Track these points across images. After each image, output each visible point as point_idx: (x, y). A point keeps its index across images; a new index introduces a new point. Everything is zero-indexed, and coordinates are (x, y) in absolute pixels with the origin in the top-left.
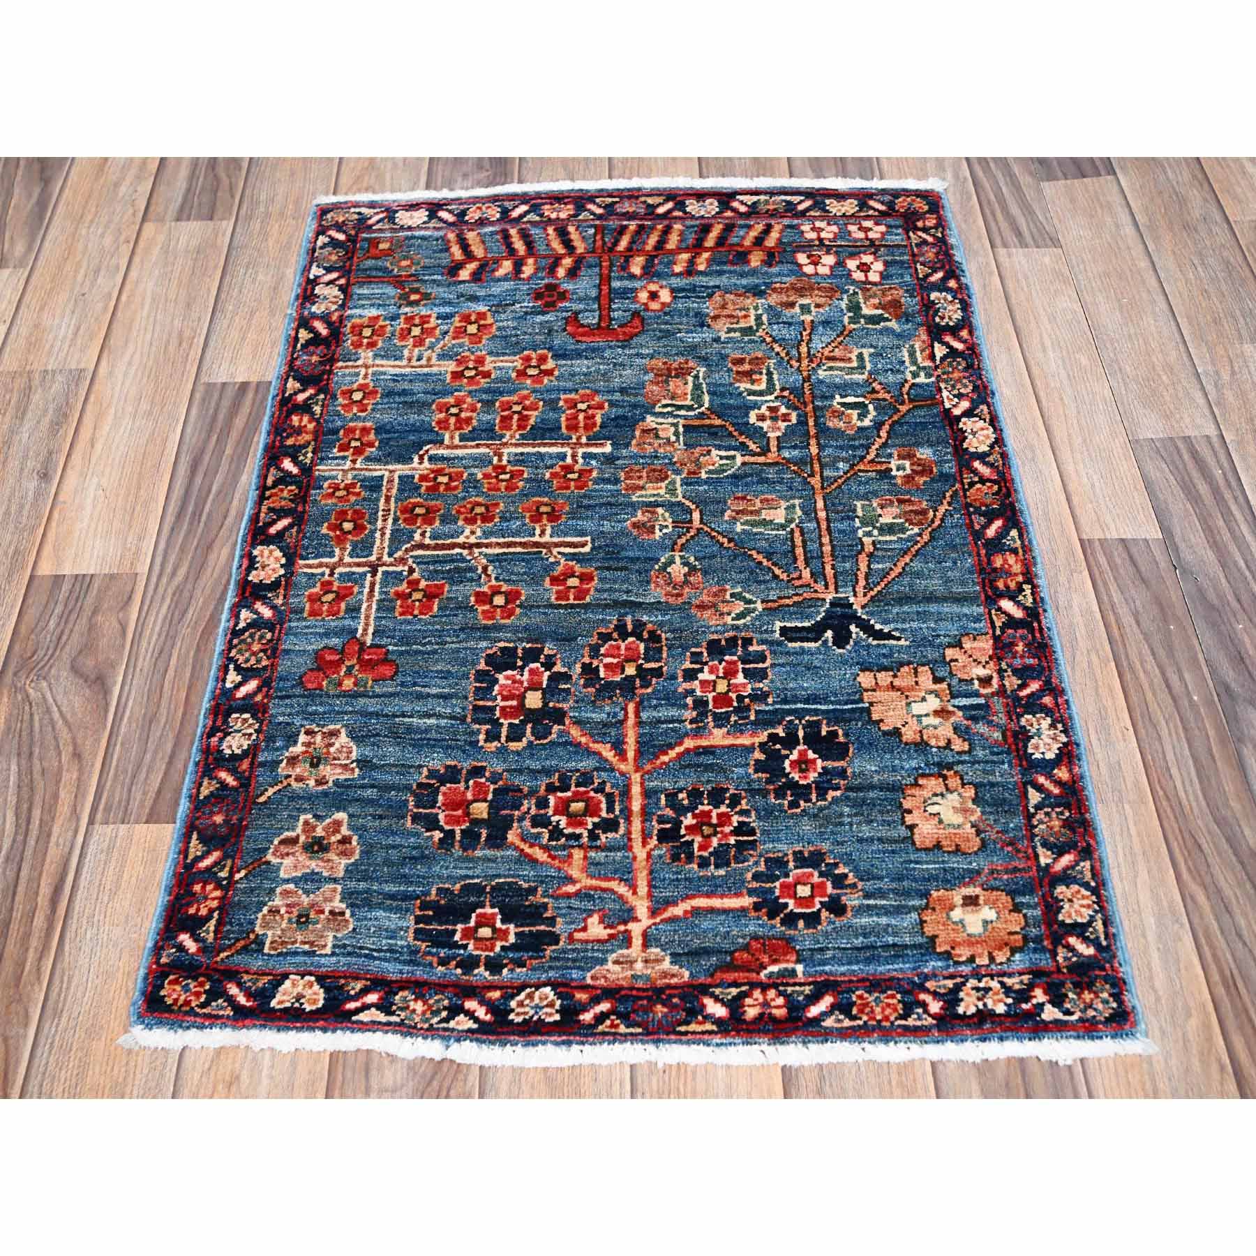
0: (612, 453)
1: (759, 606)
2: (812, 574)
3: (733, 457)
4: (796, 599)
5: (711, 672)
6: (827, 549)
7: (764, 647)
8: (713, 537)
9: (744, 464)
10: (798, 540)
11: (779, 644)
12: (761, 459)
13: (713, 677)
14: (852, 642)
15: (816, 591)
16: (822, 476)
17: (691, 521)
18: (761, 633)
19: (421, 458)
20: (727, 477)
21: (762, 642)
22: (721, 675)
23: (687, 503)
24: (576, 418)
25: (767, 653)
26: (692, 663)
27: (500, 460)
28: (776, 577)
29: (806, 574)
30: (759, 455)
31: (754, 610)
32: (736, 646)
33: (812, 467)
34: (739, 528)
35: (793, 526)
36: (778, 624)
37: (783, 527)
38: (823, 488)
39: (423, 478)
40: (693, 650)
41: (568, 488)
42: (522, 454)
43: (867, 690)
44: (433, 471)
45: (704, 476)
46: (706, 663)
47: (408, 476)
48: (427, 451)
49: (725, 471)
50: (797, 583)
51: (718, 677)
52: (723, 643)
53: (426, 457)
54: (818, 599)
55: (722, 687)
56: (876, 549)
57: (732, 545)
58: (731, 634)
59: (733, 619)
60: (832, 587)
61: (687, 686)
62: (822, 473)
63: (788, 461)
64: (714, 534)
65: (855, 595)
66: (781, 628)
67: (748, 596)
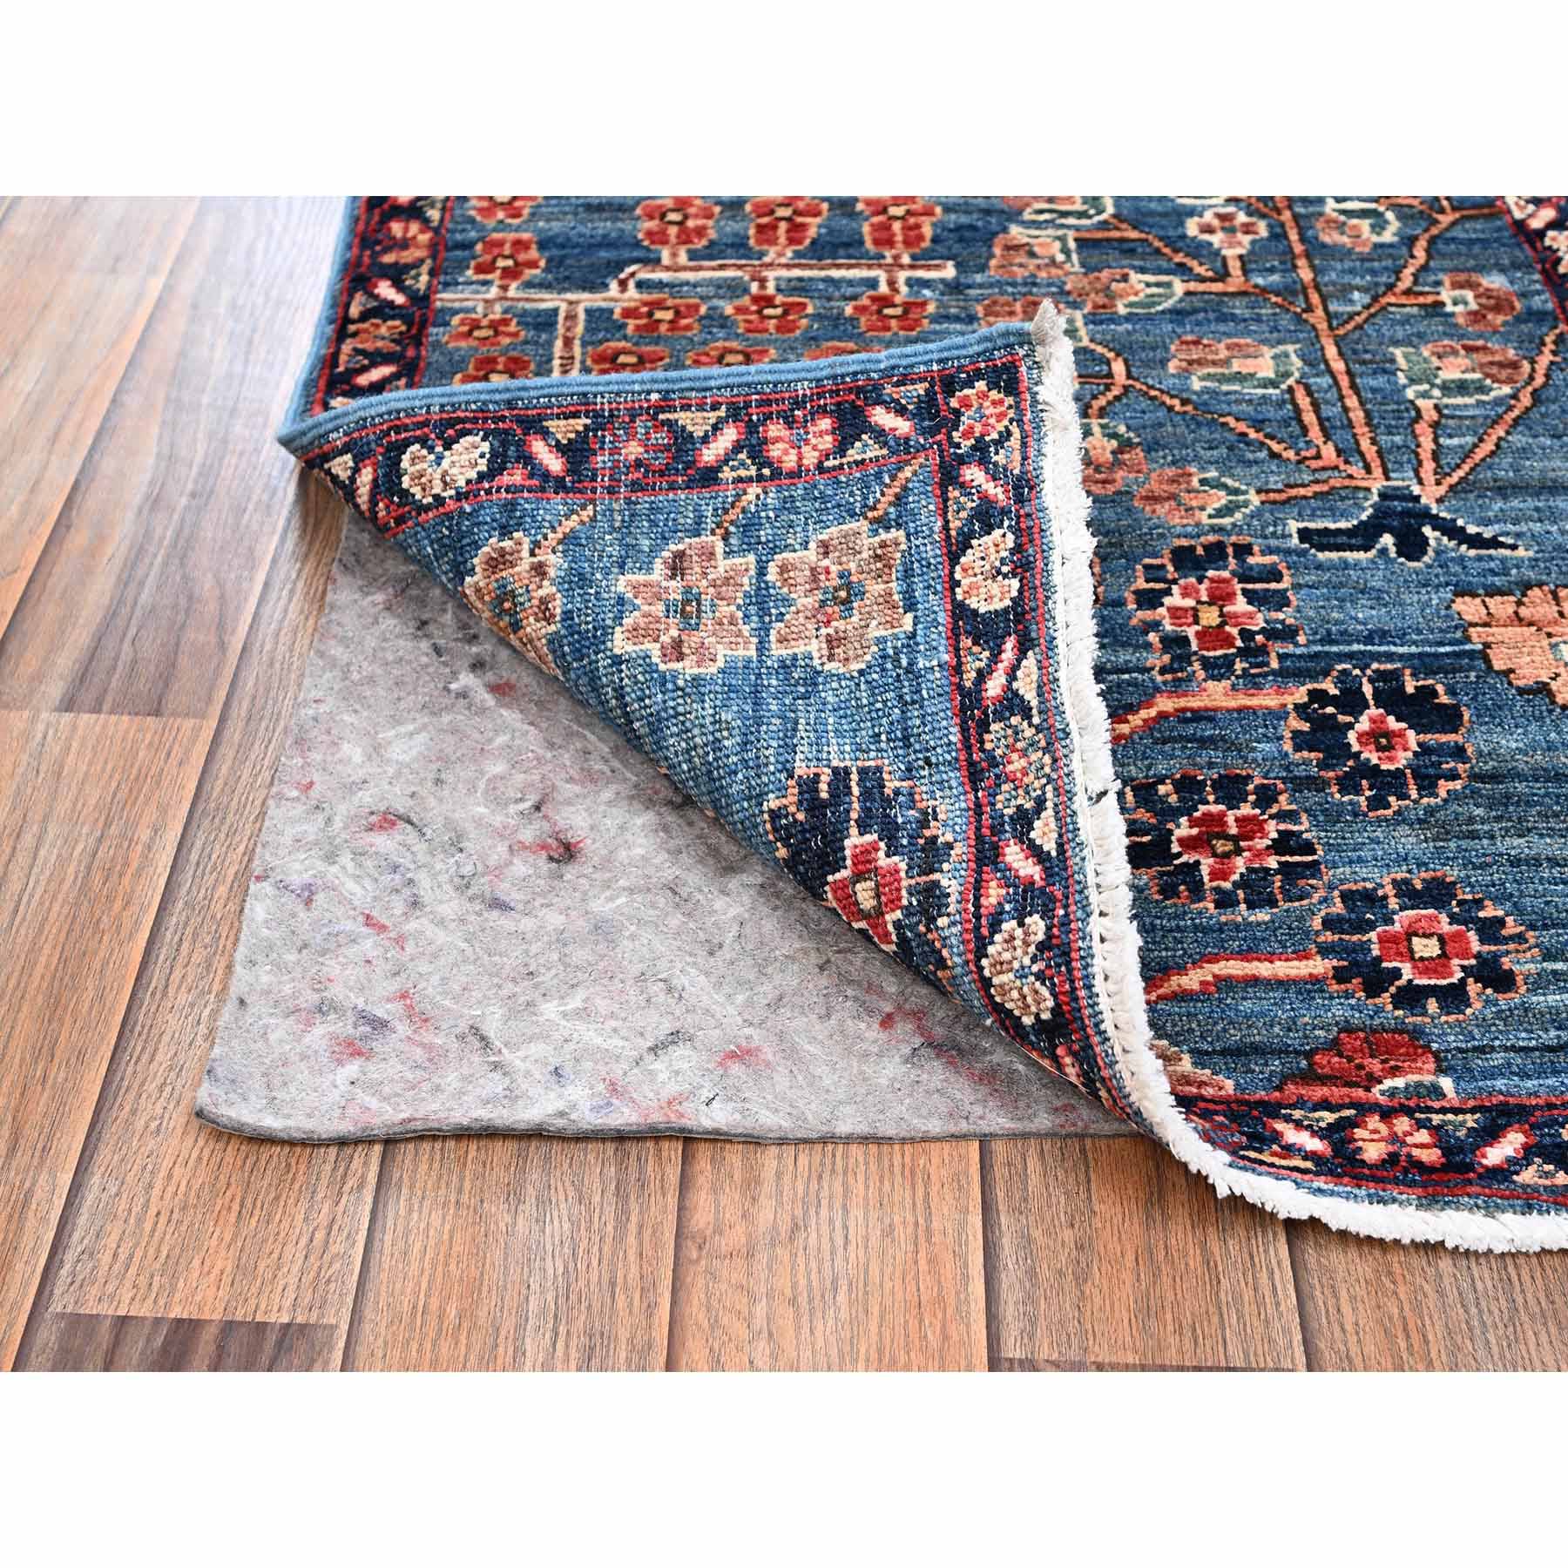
0: (956, 279)
1: (1255, 500)
2: (1339, 452)
3: (1169, 285)
4: (1317, 488)
5: (1185, 595)
6: (1358, 416)
7: (1275, 558)
8: (1153, 398)
9: (1188, 293)
10: (1304, 401)
11: (1304, 553)
12: (1218, 287)
13: (1190, 603)
14: (1431, 552)
15: (1351, 477)
16: (1326, 311)
17: (1110, 375)
18: (1265, 537)
19: (623, 284)
20: (1163, 312)
21: (1270, 551)
22: (1205, 598)
23: (1099, 349)
24: (889, 228)
25: (1282, 567)
26: (1147, 581)
27: (763, 286)
28: (1274, 455)
29: (1329, 451)
30: (1212, 280)
31: (1246, 504)
32: (1224, 557)
33: (1307, 299)
34: (1197, 385)
35: (1291, 381)
36: (1293, 526)
37: (1273, 384)
38: (1331, 328)
39: (628, 313)
40: (1147, 561)
41: (888, 329)
42: (800, 279)
43: (1475, 625)
44: (645, 304)
45: (1122, 310)
46: (1175, 582)
47: (601, 310)
48: (633, 274)
49: (1158, 303)
50: (1314, 464)
51: (1199, 602)
52: (1200, 551)
53: (631, 284)
54: (1357, 488)
55: (1210, 617)
56: (1441, 415)
57: (1189, 408)
58: (1212, 538)
59: (1210, 517)
60: (1377, 472)
61: (1147, 615)
62: (1325, 307)
63: (1264, 290)
64: (1153, 393)
65: (1420, 482)
66: (1300, 531)
67: (1229, 482)
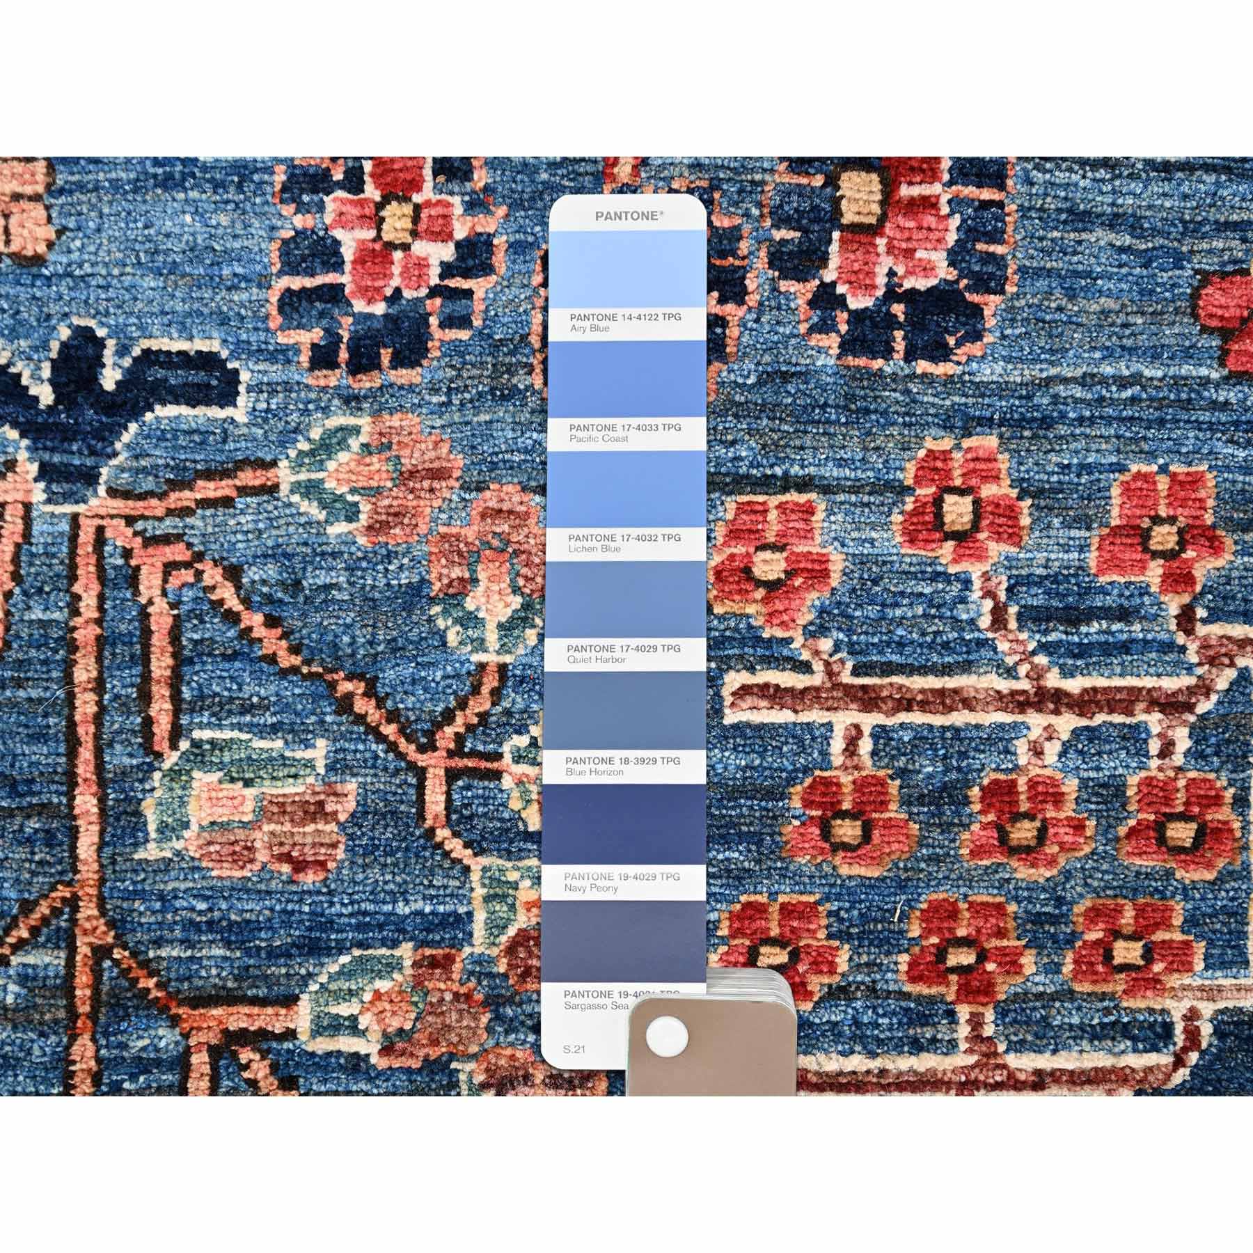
1: (284, 475)
2: (133, 579)
3: (318, 1030)
4: (186, 497)
5: (422, 264)
6: (84, 672)
7: (282, 339)
8: (392, 717)
9: (290, 1001)
10: (161, 709)
11: (241, 349)
12: (238, 1018)
13: (420, 248)
14: (55, 346)
15: (130, 520)
16: (72, 950)
17: (452, 776)
18: (288, 387)
19: (1193, 1036)
20: (341, 949)
21: (283, 355)
22: (398, 255)
23: (456, 847)
25: (276, 321)
26: (469, 293)
27: (976, 1022)
28: (233, 573)
29: (150, 584)
30: (243, 1038)
31: (298, 465)
32: (354, 349)
33: (96, 985)
34: (320, 751)
35: (171, 759)
36: (239, 412)
37: (200, 755)
38: (73, 903)
39: (1180, 958)
40: (464, 335)
41: (787, 911)
42: (917, 1047)
43: (36, 198)
44: (1155, 983)
45: (406, 951)
46: (434, 292)
47: (1224, 965)
48: (1179, 1062)
49: (343, 973)
50: (177, 552)
51: (406, 247)
52: (386, 356)
53: (1179, 1038)
54: (127, 495)
55: (396, 220)
57: (346, 687)
58: (366, 383)
59: (356, 430)
60: (86, 536)
61: (487, 224)
62: (70, 963)
63: (162, 1011)
64: (389, 730)
65: (28, 507)
66: (227, 396)
67: (313, 510)
